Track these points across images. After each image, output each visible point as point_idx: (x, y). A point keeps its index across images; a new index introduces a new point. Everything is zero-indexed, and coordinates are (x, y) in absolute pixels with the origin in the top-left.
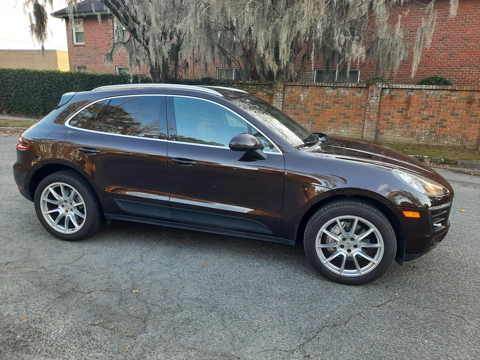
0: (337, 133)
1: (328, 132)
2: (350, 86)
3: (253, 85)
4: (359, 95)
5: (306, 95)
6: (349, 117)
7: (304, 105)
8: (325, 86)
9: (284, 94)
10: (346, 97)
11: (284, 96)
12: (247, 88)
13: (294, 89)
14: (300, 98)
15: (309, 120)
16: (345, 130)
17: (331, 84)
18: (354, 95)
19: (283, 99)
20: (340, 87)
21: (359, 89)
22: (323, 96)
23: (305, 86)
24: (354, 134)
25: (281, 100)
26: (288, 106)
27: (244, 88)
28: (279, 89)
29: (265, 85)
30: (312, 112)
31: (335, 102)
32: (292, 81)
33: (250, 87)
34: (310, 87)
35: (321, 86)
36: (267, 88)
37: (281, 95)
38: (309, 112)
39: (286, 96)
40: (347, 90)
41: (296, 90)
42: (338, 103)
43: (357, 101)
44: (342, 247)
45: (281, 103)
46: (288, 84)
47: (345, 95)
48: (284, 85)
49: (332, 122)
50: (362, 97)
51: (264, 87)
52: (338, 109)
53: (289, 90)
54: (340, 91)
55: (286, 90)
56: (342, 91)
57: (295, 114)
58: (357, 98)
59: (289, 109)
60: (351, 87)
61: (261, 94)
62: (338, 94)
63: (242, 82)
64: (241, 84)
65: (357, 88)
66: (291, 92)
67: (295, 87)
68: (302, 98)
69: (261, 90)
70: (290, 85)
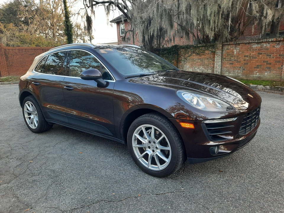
0: (261, 76)
1: (254, 75)
2: (270, 40)
3: (203, 47)
4: (278, 47)
5: (238, 50)
6: (270, 64)
7: (237, 57)
8: (251, 43)
9: (222, 51)
10: (267, 49)
11: (222, 52)
12: (199, 49)
13: (230, 47)
14: (233, 52)
15: (240, 68)
16: (267, 73)
17: (255, 41)
18: (274, 47)
19: (222, 54)
20: (263, 42)
21: (278, 42)
22: (250, 50)
23: (237, 44)
24: (275, 76)
25: (220, 55)
26: (225, 58)
27: (197, 49)
28: (219, 48)
29: (210, 46)
30: (243, 62)
31: (259, 54)
32: (227, 41)
33: (201, 48)
34: (240, 45)
35: (249, 43)
36: (211, 48)
37: (220, 51)
38: (240, 62)
39: (224, 52)
40: (269, 44)
41: (231, 47)
42: (261, 54)
43: (277, 51)
44: (149, 147)
45: (220, 57)
46: (225, 44)
47: (267, 47)
48: (223, 45)
49: (258, 68)
50: (281, 48)
51: (209, 48)
52: (262, 58)
53: (226, 48)
54: (263, 45)
55: (224, 48)
56: (265, 45)
57: (230, 64)
58: (276, 49)
59: (227, 60)
60: (272, 41)
61: (207, 52)
62: (261, 47)
63: (196, 45)
64: (195, 47)
65: (276, 41)
66: (227, 49)
67: (230, 45)
68: (235, 53)
69: (208, 49)
70: (226, 45)
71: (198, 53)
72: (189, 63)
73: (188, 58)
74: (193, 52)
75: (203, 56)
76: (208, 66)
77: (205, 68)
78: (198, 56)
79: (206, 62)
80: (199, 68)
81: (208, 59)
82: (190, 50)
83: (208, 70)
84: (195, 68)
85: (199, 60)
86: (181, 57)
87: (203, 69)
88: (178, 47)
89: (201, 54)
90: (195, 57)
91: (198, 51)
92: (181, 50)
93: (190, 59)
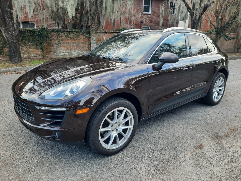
3: (77, 32)
5: (106, 37)
12: (73, 34)
13: (100, 34)
23: (105, 32)
25: (95, 40)
26: (98, 43)
28: (93, 34)
29: (84, 32)
33: (75, 33)
34: (107, 33)
35: (112, 32)
36: (85, 34)
37: (95, 37)
45: (95, 42)
48: (96, 32)
53: (98, 34)
55: (96, 34)
61: (82, 37)
63: (70, 30)
66: (99, 36)
67: (100, 33)
68: (104, 39)
69: (82, 35)
70: (98, 32)
71: (72, 38)
72: (63, 46)
73: (62, 41)
74: (67, 36)
75: (78, 41)
76: (83, 49)
77: (81, 51)
78: (73, 40)
79: (82, 45)
80: (75, 51)
81: (83, 43)
82: (63, 34)
83: (84, 52)
84: (71, 51)
85: (74, 44)
86: (53, 40)
87: (79, 51)
88: (48, 30)
89: (76, 38)
90: (69, 41)
91: (73, 36)
92: (52, 33)
93: (64, 43)
